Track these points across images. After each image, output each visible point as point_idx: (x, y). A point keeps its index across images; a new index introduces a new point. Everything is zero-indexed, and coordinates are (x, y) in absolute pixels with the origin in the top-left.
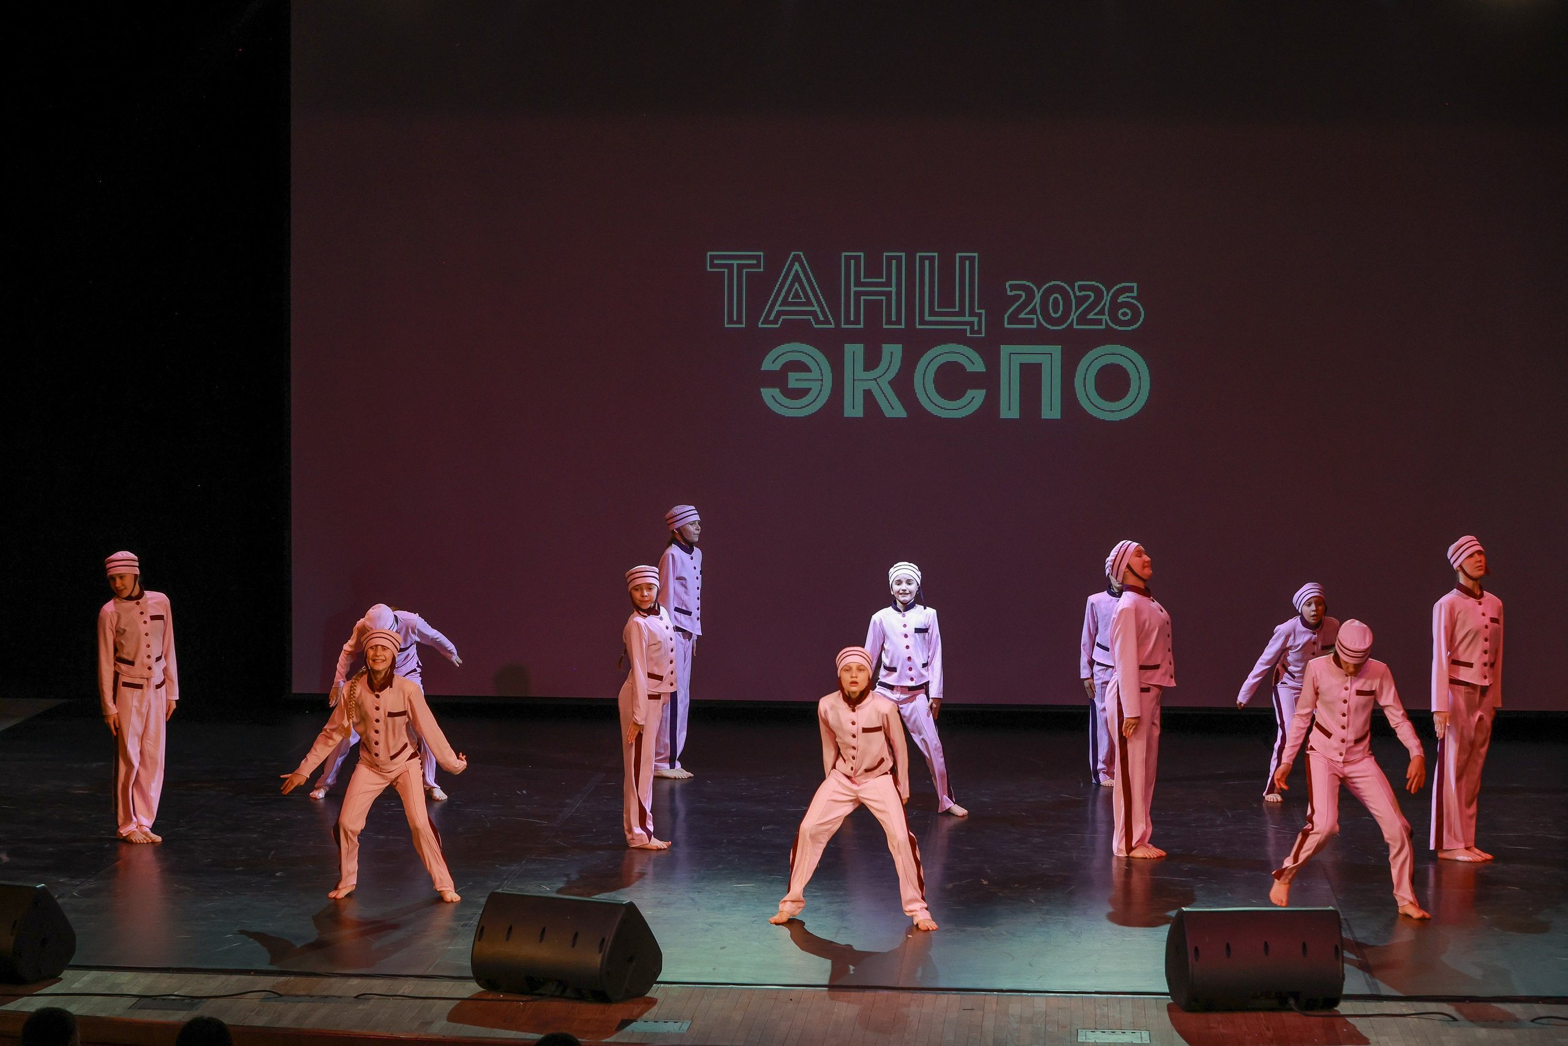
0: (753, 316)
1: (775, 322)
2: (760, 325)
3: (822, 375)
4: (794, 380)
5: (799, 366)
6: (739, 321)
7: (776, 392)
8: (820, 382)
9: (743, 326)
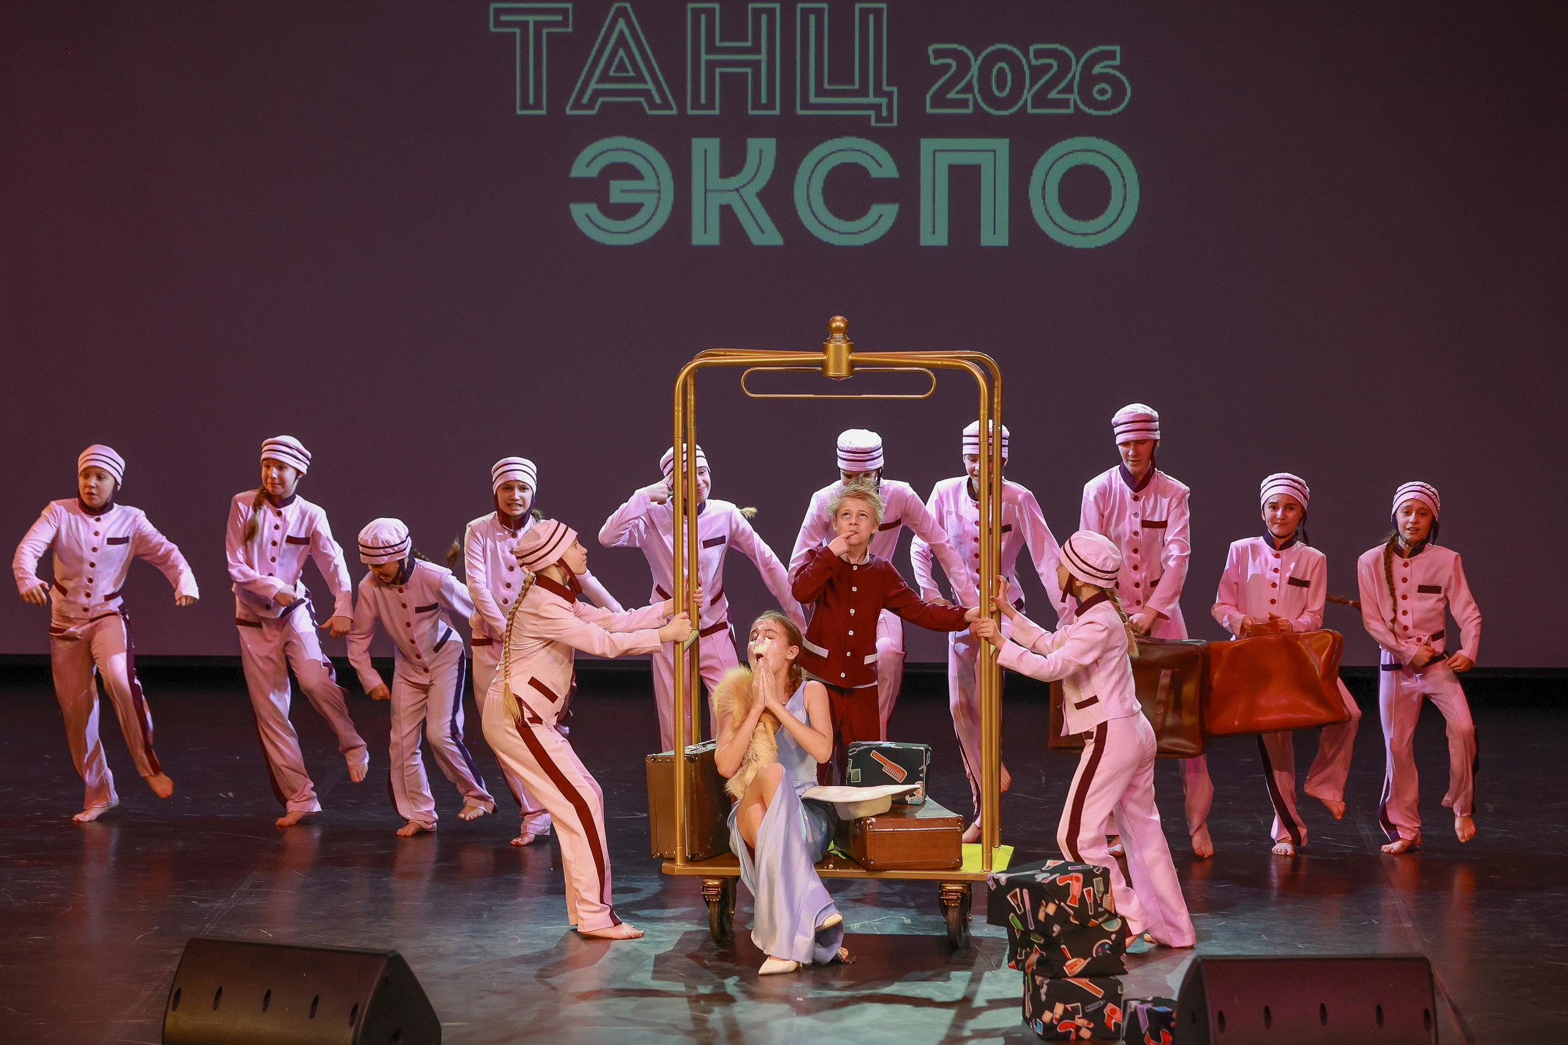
0: (557, 100)
1: (590, 105)
2: (568, 111)
3: (659, 184)
4: (619, 191)
5: (628, 172)
6: (538, 105)
7: (592, 209)
8: (655, 196)
9: (544, 112)
